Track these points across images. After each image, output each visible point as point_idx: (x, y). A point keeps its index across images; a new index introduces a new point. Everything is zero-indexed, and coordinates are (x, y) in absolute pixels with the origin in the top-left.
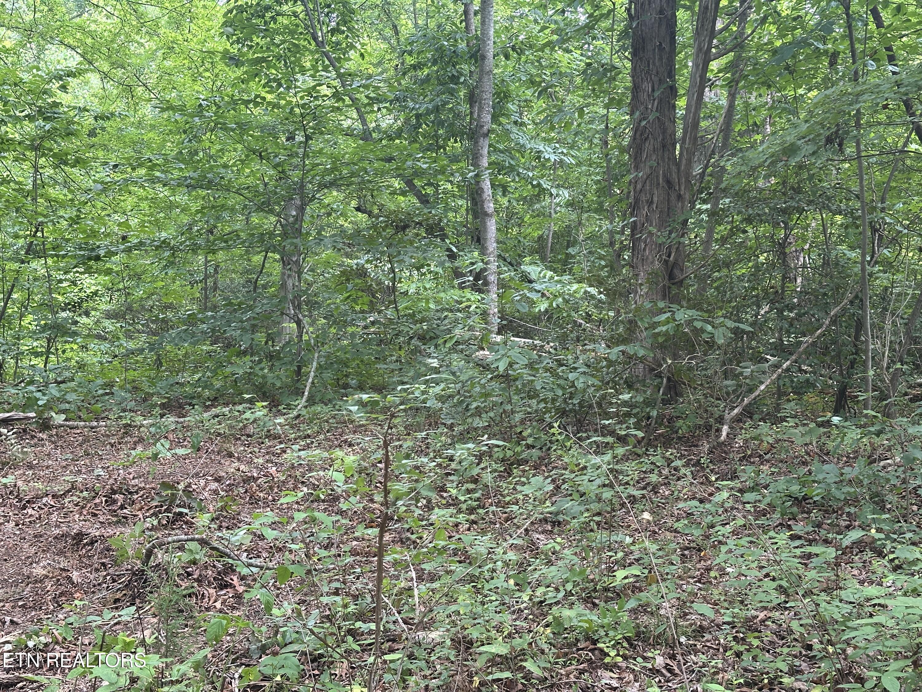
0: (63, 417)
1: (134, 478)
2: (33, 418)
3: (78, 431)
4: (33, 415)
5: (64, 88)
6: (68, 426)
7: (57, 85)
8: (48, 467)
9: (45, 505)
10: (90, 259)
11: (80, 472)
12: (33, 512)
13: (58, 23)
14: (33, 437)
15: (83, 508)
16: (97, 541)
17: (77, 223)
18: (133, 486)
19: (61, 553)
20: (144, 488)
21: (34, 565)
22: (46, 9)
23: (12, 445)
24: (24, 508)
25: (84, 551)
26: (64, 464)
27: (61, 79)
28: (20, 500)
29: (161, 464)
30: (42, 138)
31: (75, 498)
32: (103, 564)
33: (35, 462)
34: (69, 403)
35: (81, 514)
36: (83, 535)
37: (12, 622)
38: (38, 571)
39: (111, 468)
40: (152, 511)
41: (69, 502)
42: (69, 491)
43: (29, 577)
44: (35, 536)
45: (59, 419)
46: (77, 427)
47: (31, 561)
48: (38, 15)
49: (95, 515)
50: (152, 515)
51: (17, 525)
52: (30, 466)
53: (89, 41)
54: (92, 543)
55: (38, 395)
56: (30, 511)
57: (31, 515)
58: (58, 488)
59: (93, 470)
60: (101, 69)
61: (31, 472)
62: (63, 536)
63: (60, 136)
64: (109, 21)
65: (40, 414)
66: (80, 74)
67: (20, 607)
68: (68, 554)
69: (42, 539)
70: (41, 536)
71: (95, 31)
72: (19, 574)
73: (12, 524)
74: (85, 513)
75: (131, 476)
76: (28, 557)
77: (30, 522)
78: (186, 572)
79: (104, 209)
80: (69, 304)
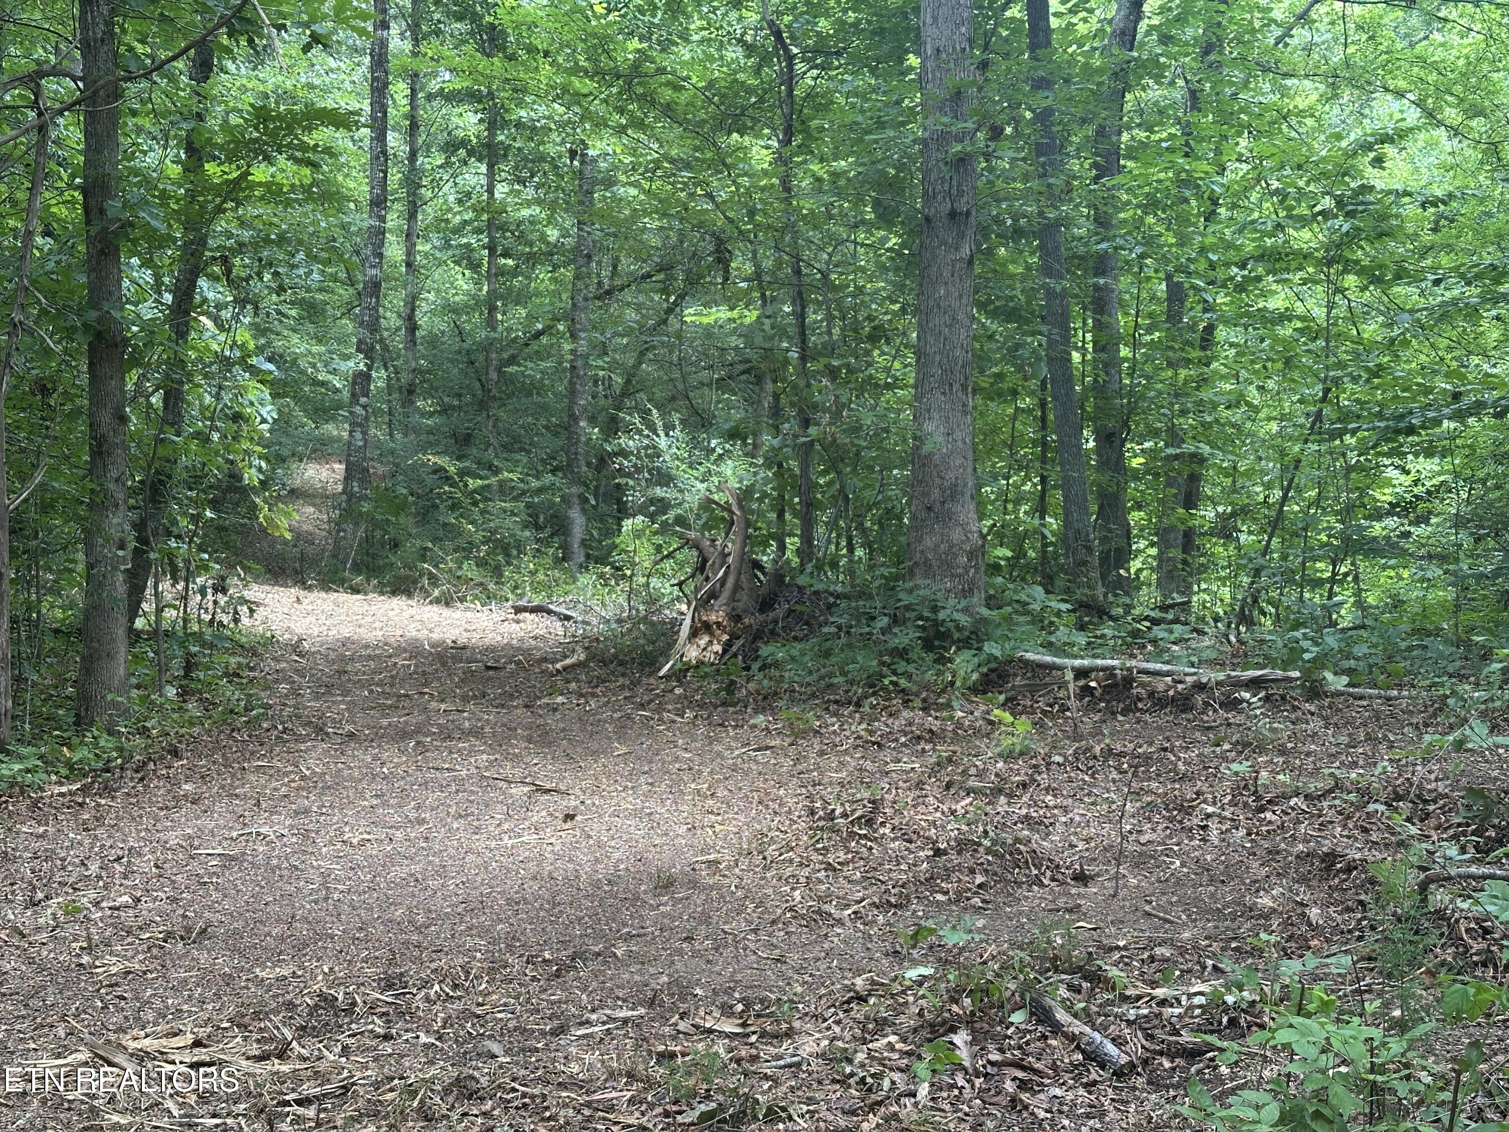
0: (1345, 680)
1: (1437, 780)
2: (1297, 679)
3: (1365, 703)
4: (1297, 674)
5: (1378, 162)
6: (1351, 695)
7: (1367, 160)
8: (1308, 754)
9: (1293, 809)
10: (1398, 432)
11: (1355, 764)
12: (1274, 818)
13: (1384, 57)
14: (1295, 708)
15: (1349, 817)
16: (1356, 868)
17: (1379, 377)
18: (1430, 791)
19: (1303, 880)
20: (1446, 796)
21: (1262, 893)
22: (1365, 37)
23: (1256, 716)
24: (1262, 809)
25: (1337, 881)
26: (1334, 750)
27: (1370, 149)
28: (1259, 798)
29: (1487, 761)
30: (1338, 246)
31: (1337, 802)
32: (1361, 903)
33: (1289, 745)
34: (1357, 659)
35: (1345, 826)
36: (1335, 857)
37: (1215, 967)
38: (1265, 901)
39: (1404, 762)
40: (1451, 832)
41: (1330, 807)
42: (1331, 791)
43: (1251, 910)
44: (1270, 852)
45: (1336, 682)
46: (1361, 698)
47: (1257, 885)
48: (1351, 50)
49: (1365, 830)
50: (1452, 838)
51: (1249, 834)
52: (1283, 751)
53: (1433, 77)
54: (1349, 870)
55: (1306, 644)
56: (1269, 815)
57: (1270, 822)
58: (1315, 786)
59: (1375, 764)
60: (1447, 123)
61: (1281, 760)
62: (1308, 855)
63: (1367, 239)
64: (1466, 41)
65: (1307, 674)
66: (1400, 137)
67: (1233, 949)
68: (1314, 883)
69: (1278, 858)
70: (1278, 853)
71: (1443, 61)
72: (1239, 904)
73: (1242, 832)
74: (1351, 825)
75: (1433, 777)
76: (1256, 882)
77: (1268, 832)
78: (1481, 927)
79: (1449, 349)
80: (1397, 505)
